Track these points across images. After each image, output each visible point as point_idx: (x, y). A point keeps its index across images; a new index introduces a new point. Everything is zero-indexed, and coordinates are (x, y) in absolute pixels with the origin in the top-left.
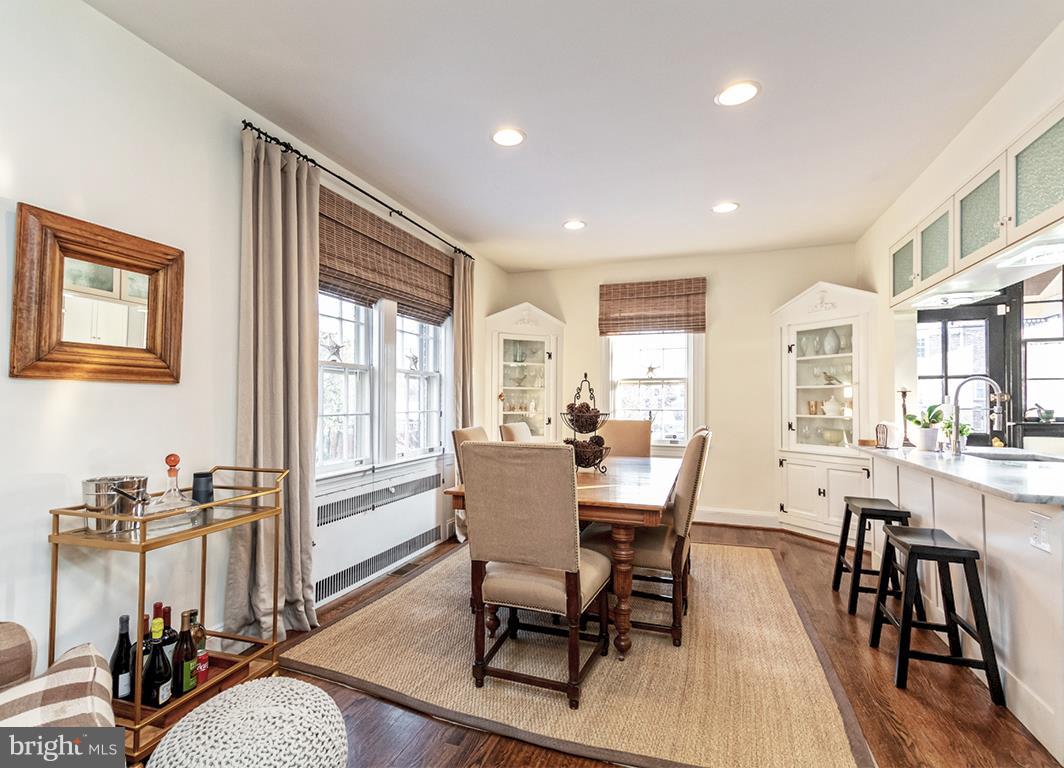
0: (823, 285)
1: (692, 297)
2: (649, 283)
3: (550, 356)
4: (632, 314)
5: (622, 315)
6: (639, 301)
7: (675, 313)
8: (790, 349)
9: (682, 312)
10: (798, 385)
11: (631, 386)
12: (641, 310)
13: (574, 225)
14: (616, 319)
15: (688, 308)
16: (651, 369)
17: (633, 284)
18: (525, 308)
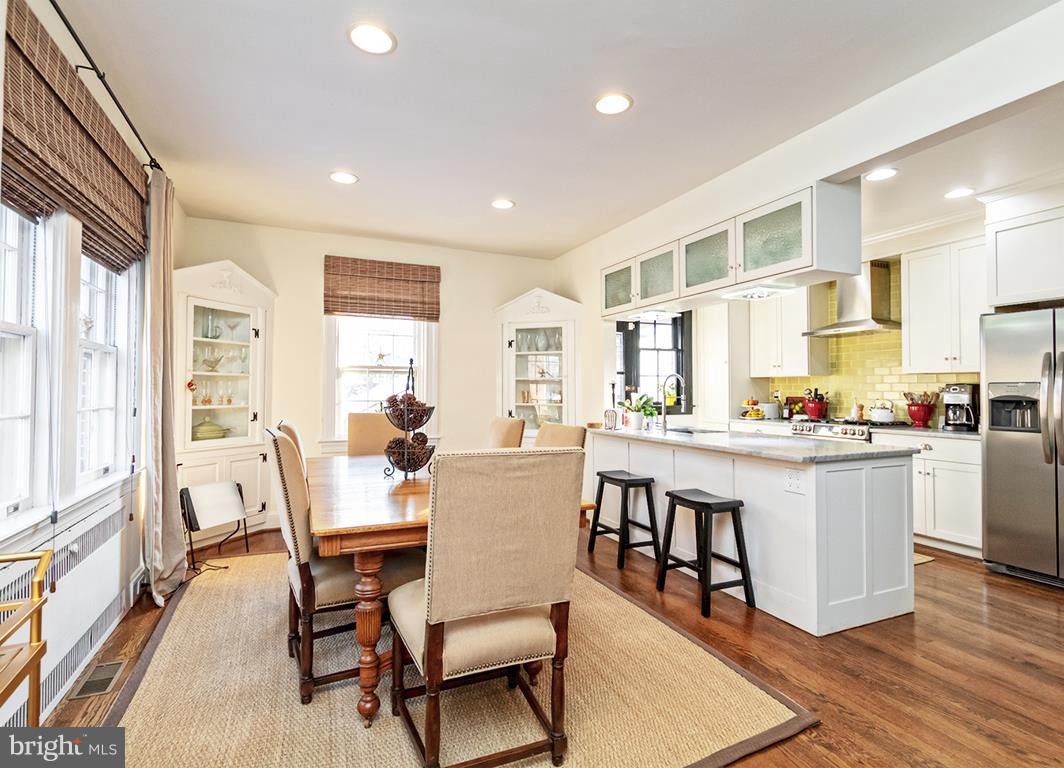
0: (538, 291)
1: (427, 284)
2: (383, 262)
3: (257, 334)
4: (363, 294)
5: (352, 293)
6: (371, 280)
7: (410, 298)
8: (510, 344)
9: (418, 298)
10: (517, 376)
11: (357, 374)
12: (374, 291)
13: (343, 178)
14: (346, 297)
15: (423, 296)
16: (381, 356)
17: (365, 261)
18: (223, 269)
